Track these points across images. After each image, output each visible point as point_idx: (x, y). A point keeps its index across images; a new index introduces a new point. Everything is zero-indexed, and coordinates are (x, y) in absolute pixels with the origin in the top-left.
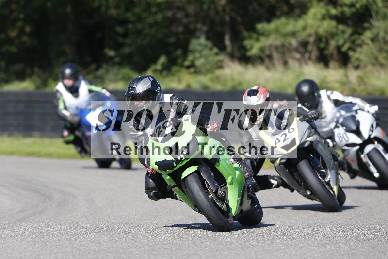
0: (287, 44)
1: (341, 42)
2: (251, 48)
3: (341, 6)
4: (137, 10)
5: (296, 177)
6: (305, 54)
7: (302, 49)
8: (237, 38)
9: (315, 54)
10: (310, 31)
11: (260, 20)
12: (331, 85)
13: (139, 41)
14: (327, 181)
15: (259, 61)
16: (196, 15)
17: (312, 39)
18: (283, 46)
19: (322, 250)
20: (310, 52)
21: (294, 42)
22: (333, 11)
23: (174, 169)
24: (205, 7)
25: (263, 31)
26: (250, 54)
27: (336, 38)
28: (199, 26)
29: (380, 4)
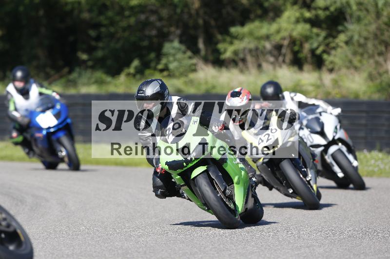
0: (260, 47)
1: (315, 45)
2: (225, 51)
3: (315, 9)
4: (110, 14)
5: (278, 176)
6: (279, 56)
7: (276, 53)
8: (211, 42)
9: (289, 57)
10: (284, 34)
11: (233, 24)
12: (304, 88)
13: (112, 45)
14: (308, 179)
15: (232, 64)
16: (170, 18)
17: (286, 43)
18: (257, 49)
19: (296, 253)
20: (284, 55)
21: (268, 46)
22: (308, 15)
23: (183, 168)
24: (179, 11)
25: (236, 34)
26: (223, 57)
27: (311, 41)
28: (173, 29)
29: (354, 7)
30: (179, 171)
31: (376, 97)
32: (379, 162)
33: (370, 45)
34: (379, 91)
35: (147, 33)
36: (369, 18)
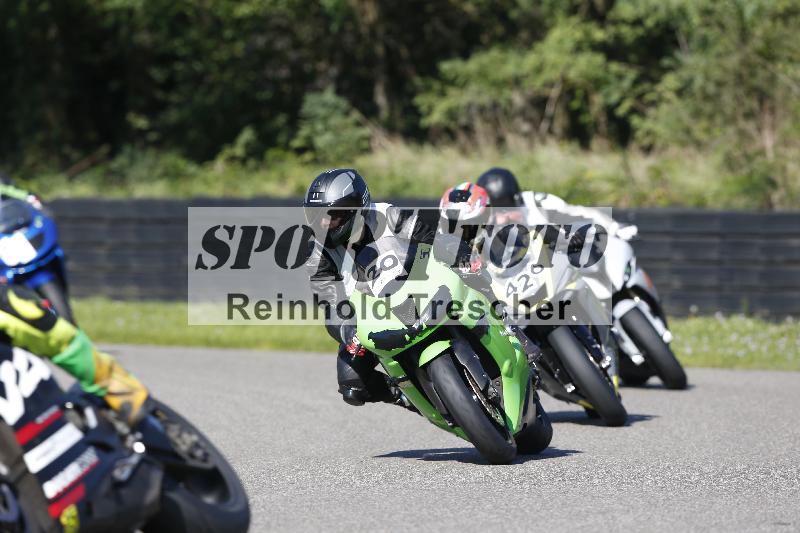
0: (502, 102)
1: (614, 97)
2: (430, 110)
3: (615, 23)
4: (193, 34)
6: (540, 121)
7: (534, 113)
8: (400, 91)
9: (561, 123)
10: (550, 74)
11: (446, 55)
13: (198, 98)
14: (604, 366)
15: (446, 138)
16: (317, 42)
17: (554, 93)
18: (495, 105)
19: (578, 524)
20: (552, 119)
21: (518, 99)
22: (599, 35)
24: (334, 27)
25: (453, 75)
26: (425, 122)
27: (606, 90)
28: (322, 65)
29: (696, 20)
30: (397, 351)
31: (741, 203)
32: (747, 339)
33: (727, 97)
34: (746, 192)
35: (269, 73)
36: (725, 41)
